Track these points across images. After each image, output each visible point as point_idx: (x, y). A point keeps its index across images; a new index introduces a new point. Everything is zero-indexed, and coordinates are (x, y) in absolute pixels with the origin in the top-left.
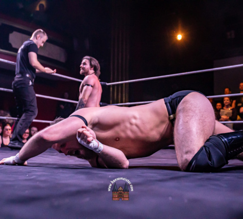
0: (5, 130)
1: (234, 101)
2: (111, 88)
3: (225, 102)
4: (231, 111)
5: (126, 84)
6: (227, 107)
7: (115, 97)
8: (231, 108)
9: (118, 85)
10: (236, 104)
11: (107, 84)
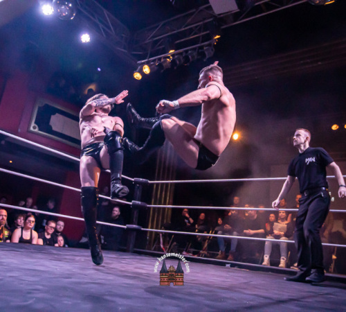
0: (27, 221)
1: (290, 215)
2: (155, 186)
3: (280, 214)
4: (286, 226)
5: (171, 183)
6: (283, 220)
7: (159, 196)
8: (287, 222)
9: (163, 184)
10: (292, 218)
11: (150, 182)
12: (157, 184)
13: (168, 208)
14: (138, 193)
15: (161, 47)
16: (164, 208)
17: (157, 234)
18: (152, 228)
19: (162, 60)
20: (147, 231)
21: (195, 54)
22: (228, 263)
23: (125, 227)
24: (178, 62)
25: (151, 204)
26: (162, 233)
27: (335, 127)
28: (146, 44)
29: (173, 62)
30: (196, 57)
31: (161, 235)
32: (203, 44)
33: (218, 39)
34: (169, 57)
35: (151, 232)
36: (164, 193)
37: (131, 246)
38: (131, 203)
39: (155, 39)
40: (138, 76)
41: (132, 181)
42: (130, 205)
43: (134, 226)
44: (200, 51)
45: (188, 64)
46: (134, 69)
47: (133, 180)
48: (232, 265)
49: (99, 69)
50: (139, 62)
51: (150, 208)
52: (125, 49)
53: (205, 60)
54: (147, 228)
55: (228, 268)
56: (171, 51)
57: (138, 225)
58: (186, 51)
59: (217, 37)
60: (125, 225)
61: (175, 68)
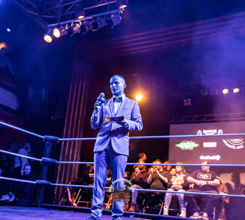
2: (63, 143)
5: (79, 141)
6: (180, 173)
7: (66, 153)
9: (70, 141)
11: (59, 139)
12: (66, 142)
13: (76, 164)
14: (48, 150)
15: (71, 12)
16: (72, 165)
17: (64, 188)
18: (60, 183)
19: (72, 25)
20: (55, 186)
21: (103, 21)
22: (132, 214)
23: (35, 182)
24: (87, 28)
25: (58, 161)
26: (69, 187)
27: (225, 91)
28: (56, 9)
29: (83, 27)
30: (104, 24)
31: (68, 189)
32: (110, 12)
33: (124, 8)
34: (78, 23)
35: (59, 187)
36: (71, 150)
37: (40, 201)
38: (41, 160)
39: (65, 4)
40: (48, 39)
41: (42, 139)
42: (40, 161)
43: (44, 181)
44: (108, 18)
45: (97, 30)
46: (45, 32)
47: (44, 137)
48: (136, 216)
49: (9, 30)
50: (49, 26)
51: (58, 164)
52: (35, 12)
53: (112, 27)
54: (55, 183)
55: (131, 218)
56: (81, 17)
57: (47, 180)
58: (95, 18)
59: (124, 6)
60: (34, 181)
61: (84, 33)
